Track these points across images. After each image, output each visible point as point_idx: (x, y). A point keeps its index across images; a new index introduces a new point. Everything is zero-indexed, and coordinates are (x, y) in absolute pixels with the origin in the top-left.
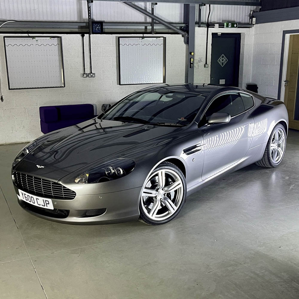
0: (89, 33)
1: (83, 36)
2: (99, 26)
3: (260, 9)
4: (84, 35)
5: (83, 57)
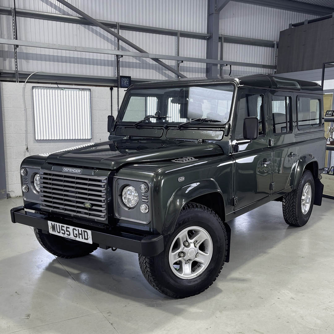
0: (118, 87)
1: (111, 89)
2: (127, 81)
3: (275, 72)
4: (113, 89)
5: (111, 110)
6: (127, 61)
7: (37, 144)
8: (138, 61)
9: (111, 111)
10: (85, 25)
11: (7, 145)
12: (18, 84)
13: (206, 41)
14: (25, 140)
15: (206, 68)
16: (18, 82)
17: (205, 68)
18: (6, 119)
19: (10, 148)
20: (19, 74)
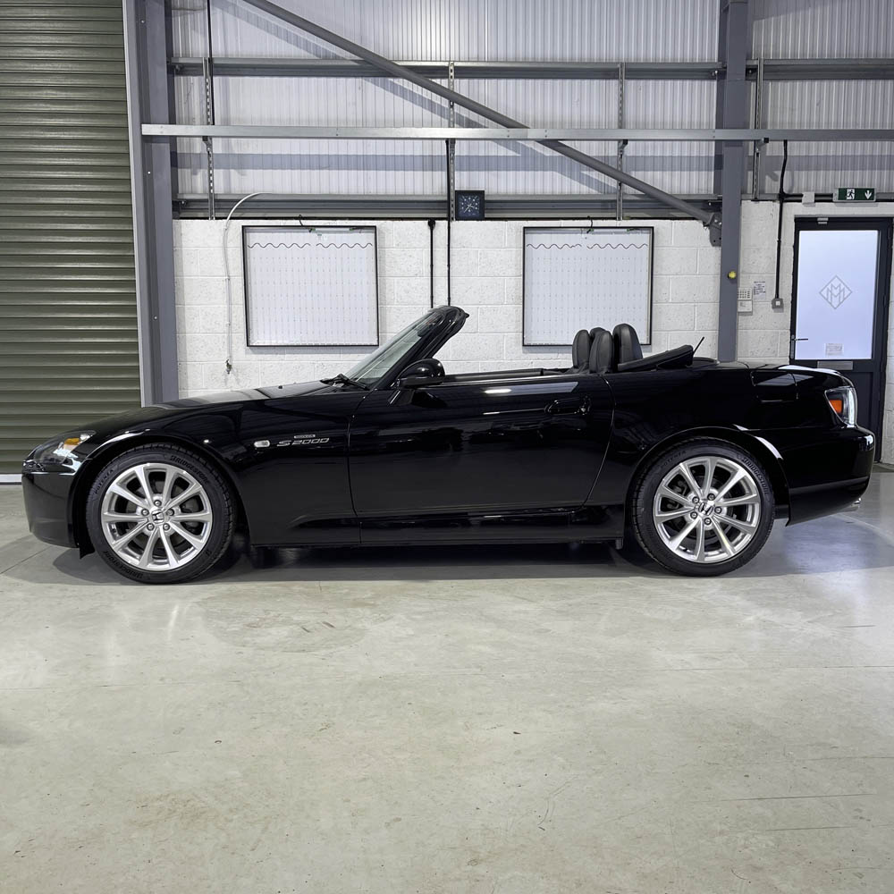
0: (449, 219)
1: (432, 224)
2: (475, 202)
4: (436, 224)
5: (430, 275)
6: (482, 153)
7: (255, 358)
8: (511, 153)
9: (430, 278)
10: (377, 79)
11: (189, 358)
12: (214, 221)
13: (715, 83)
14: (226, 347)
15: (716, 155)
16: (212, 218)
17: (713, 155)
18: (187, 301)
19: (194, 365)
20: (216, 201)
